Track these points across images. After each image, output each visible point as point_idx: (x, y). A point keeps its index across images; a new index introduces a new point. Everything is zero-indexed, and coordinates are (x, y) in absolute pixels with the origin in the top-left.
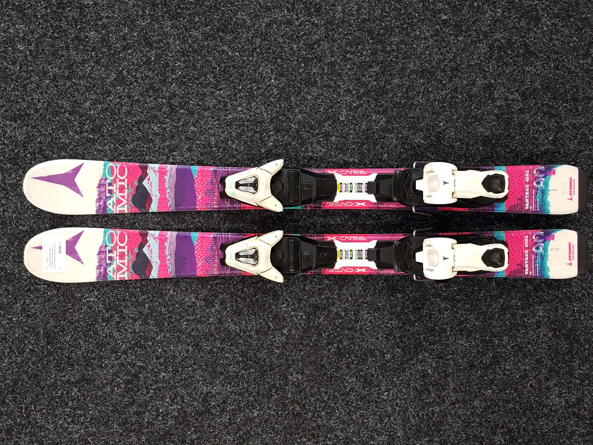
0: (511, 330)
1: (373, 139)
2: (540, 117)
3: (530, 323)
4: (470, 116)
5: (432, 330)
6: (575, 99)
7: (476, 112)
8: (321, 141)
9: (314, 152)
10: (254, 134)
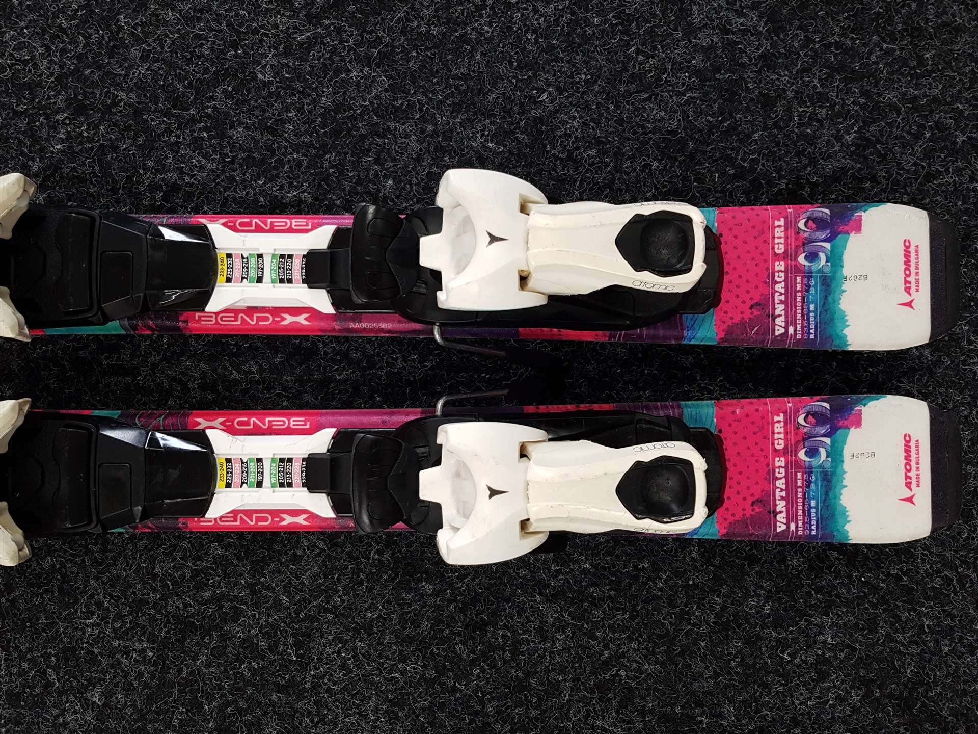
0: (746, 684)
1: (354, 137)
2: (820, 80)
3: (799, 666)
4: (626, 75)
5: (521, 686)
6: (915, 32)
7: (641, 64)
8: (203, 139)
9: (181, 171)
10: (11, 119)
